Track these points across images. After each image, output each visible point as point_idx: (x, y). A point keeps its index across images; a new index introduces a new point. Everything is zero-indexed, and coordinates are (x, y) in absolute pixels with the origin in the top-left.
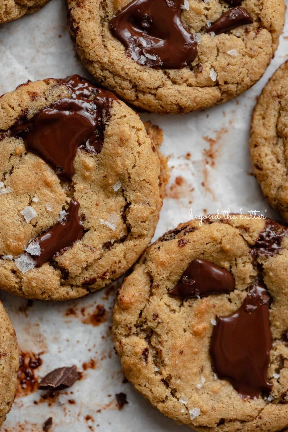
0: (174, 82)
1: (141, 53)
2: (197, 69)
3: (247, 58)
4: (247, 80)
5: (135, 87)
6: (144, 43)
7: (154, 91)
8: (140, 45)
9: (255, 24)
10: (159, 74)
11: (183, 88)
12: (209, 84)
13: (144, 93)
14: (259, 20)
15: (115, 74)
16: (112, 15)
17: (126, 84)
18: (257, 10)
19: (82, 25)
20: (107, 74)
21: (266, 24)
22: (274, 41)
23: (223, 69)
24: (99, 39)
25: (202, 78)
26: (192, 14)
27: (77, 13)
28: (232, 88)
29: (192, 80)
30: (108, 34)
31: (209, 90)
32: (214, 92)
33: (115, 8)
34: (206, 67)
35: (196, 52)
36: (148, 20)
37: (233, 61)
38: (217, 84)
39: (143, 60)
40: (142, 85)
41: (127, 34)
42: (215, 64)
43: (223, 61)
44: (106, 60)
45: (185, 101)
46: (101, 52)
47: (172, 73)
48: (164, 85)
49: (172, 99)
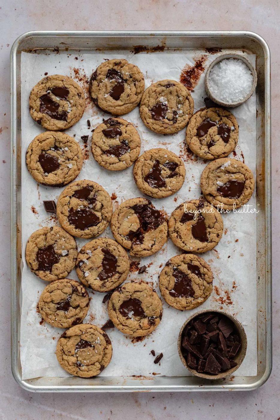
0: (161, 191)
1: (152, 185)
2: (166, 187)
3: (177, 183)
4: (178, 188)
5: (152, 193)
6: (153, 182)
7: (156, 193)
8: (152, 183)
9: (179, 175)
10: (157, 189)
11: (163, 192)
12: (169, 190)
13: (154, 194)
14: (179, 174)
15: (147, 190)
16: (144, 176)
17: (149, 192)
18: (179, 172)
19: (138, 180)
20: (145, 190)
21: (181, 174)
22: (184, 178)
23: (172, 187)
24: (142, 182)
25: (167, 189)
26: (163, 174)
27: (136, 177)
28: (175, 191)
29: (165, 190)
30: (144, 181)
31: (169, 192)
32: (170, 192)
33: (145, 175)
34: (168, 186)
35: (165, 183)
36: (153, 177)
37: (174, 184)
38: (171, 190)
39: (153, 186)
40: (153, 192)
41: (149, 180)
42: (170, 185)
43: (172, 185)
44: (144, 187)
45: (164, 195)
46: (143, 185)
47: (160, 189)
48: (158, 192)
49: (161, 195)
